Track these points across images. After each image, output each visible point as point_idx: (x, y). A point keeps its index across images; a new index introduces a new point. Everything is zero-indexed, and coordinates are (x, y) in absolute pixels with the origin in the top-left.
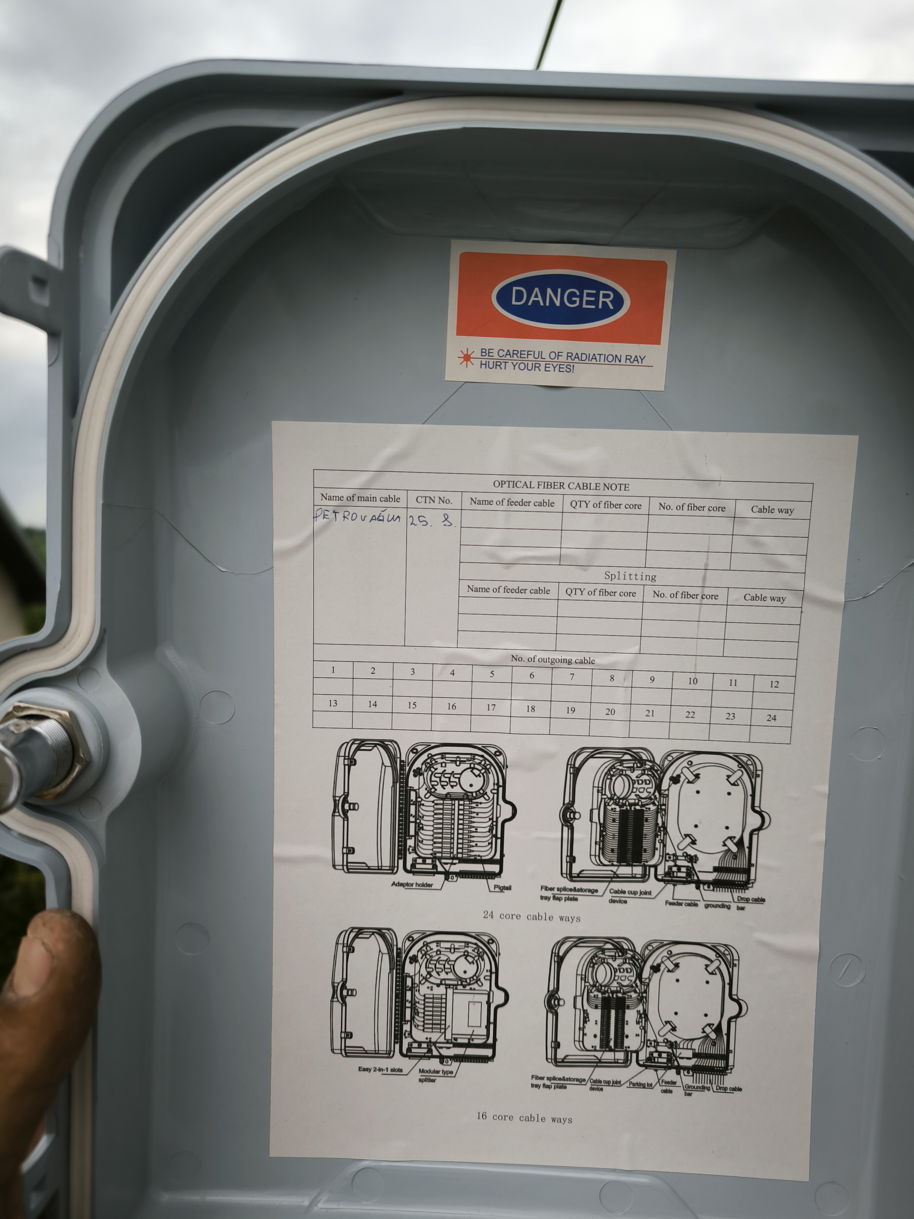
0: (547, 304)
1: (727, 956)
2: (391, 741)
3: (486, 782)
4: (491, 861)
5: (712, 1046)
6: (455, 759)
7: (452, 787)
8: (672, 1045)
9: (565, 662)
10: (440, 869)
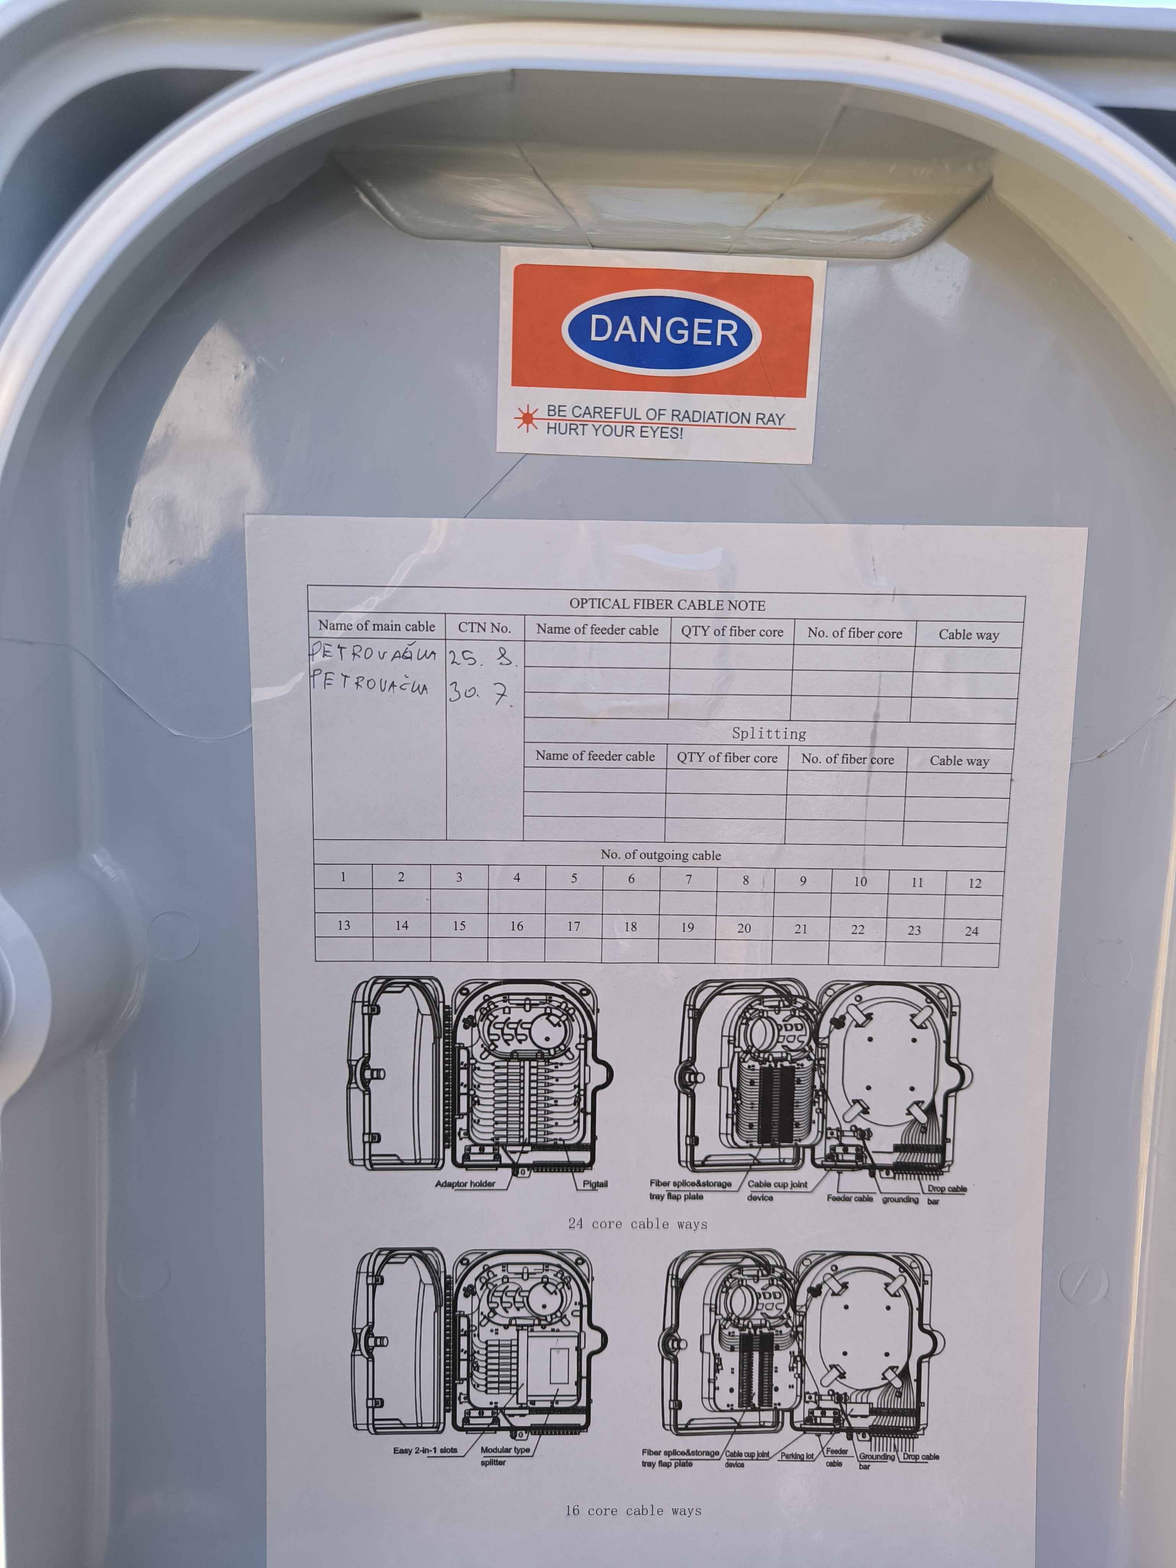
0: (642, 340)
1: (915, 1270)
2: (430, 978)
3: (568, 1033)
4: (579, 1147)
5: (896, 1398)
6: (523, 1002)
7: (520, 1041)
8: (840, 1398)
9: (678, 857)
10: (505, 1160)
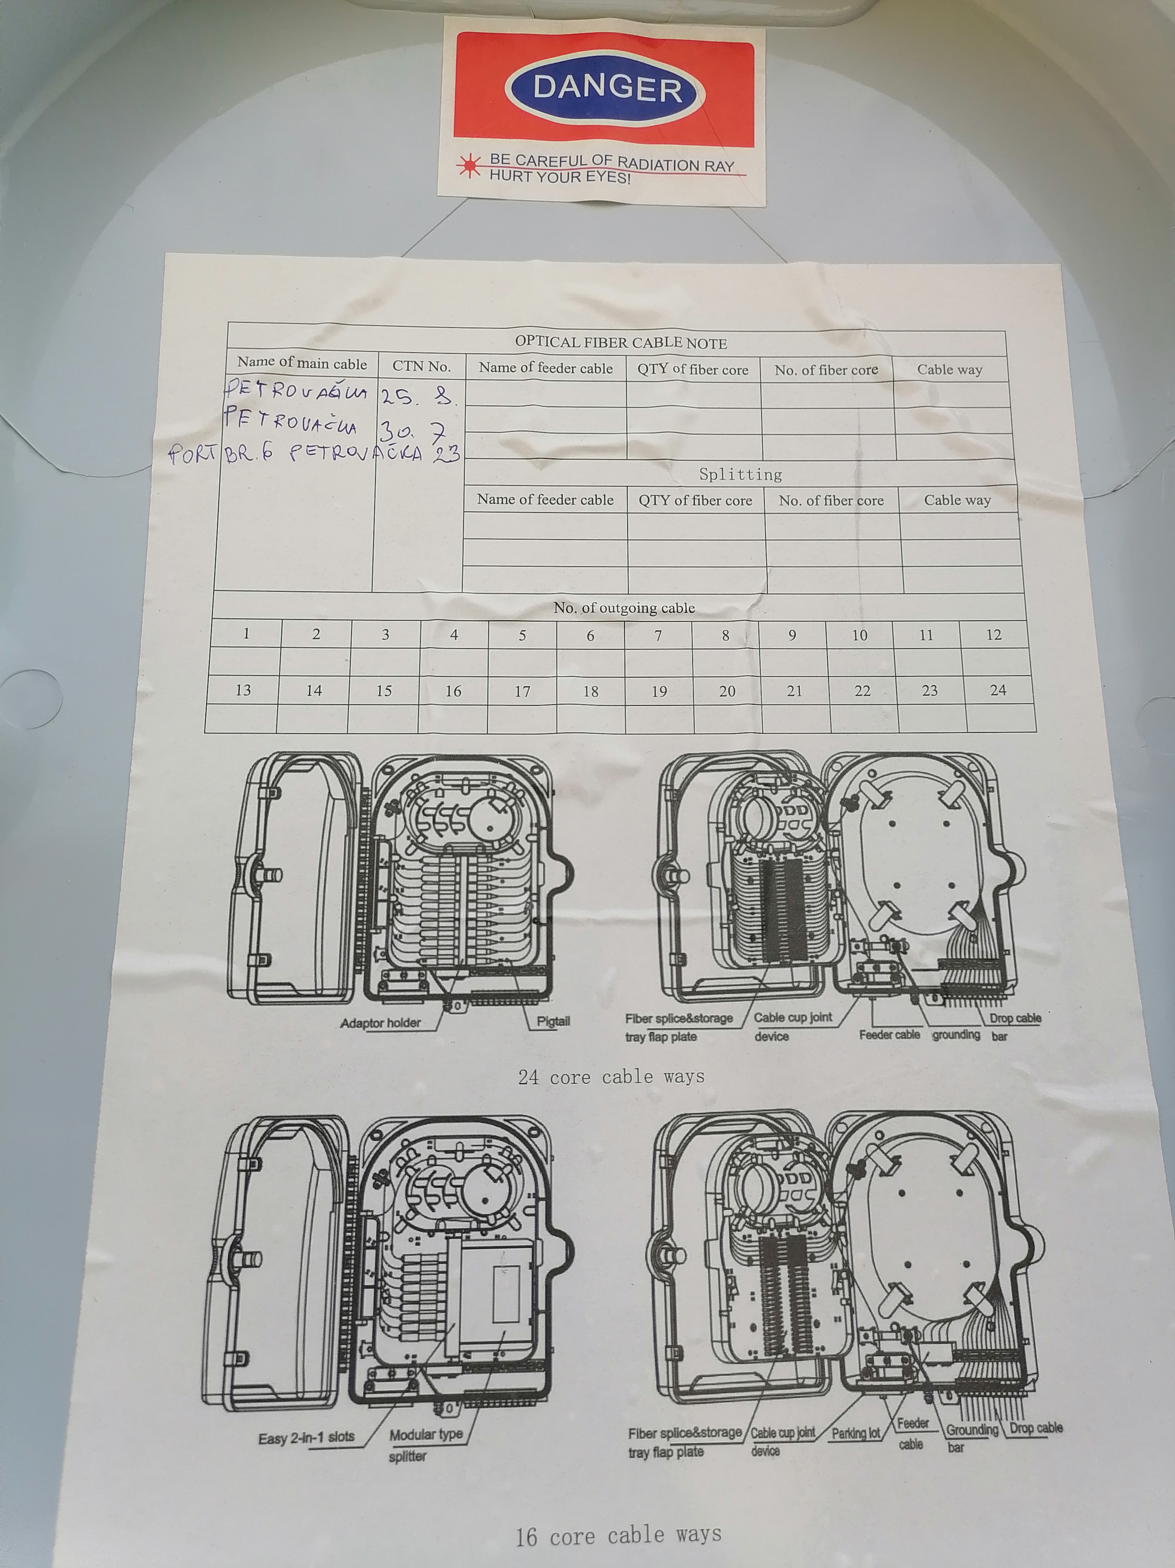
0: (586, 94)
1: (988, 1135)
2: (345, 754)
3: (516, 822)
4: (531, 970)
5: (988, 1332)
6: (460, 783)
7: (456, 832)
8: (909, 1336)
9: (645, 611)
10: (434, 989)
